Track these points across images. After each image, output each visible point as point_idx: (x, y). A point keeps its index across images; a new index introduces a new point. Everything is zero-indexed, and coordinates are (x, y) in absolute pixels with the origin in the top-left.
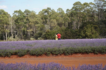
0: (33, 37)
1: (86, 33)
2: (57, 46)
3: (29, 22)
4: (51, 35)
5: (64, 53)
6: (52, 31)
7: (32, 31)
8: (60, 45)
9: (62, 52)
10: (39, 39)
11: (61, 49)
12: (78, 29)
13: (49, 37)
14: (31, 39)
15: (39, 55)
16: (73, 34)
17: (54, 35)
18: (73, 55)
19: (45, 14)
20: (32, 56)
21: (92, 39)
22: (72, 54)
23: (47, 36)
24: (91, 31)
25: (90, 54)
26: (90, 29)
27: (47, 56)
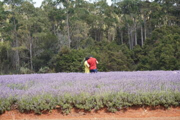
0: (27, 67)
1: (162, 55)
2: (89, 89)
3: (18, 26)
4: (73, 61)
5: (105, 106)
6: (75, 50)
7: (25, 51)
8: (97, 87)
9: (100, 103)
10: (41, 70)
11: (98, 96)
12: (141, 45)
13: (69, 66)
14: (22, 69)
15: (41, 111)
16: (128, 57)
17: (80, 61)
18: (127, 113)
19: (58, 7)
20: (24, 115)
21: (175, 72)
22: (125, 110)
23: (62, 62)
24: (174, 50)
25: (171, 109)
26: (171, 46)
27: (62, 113)
